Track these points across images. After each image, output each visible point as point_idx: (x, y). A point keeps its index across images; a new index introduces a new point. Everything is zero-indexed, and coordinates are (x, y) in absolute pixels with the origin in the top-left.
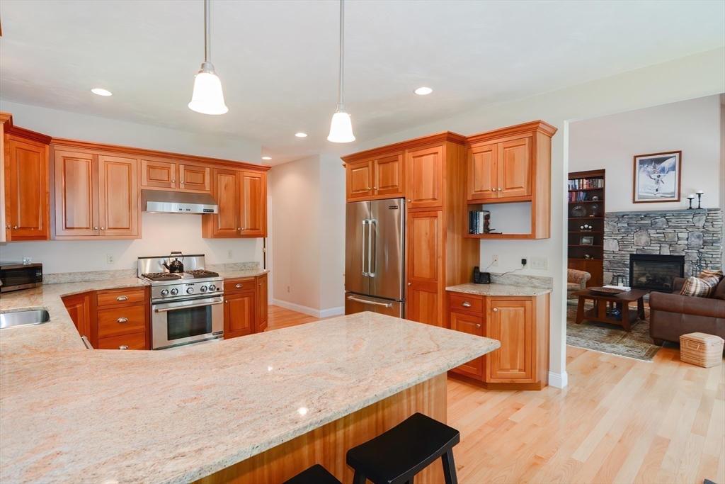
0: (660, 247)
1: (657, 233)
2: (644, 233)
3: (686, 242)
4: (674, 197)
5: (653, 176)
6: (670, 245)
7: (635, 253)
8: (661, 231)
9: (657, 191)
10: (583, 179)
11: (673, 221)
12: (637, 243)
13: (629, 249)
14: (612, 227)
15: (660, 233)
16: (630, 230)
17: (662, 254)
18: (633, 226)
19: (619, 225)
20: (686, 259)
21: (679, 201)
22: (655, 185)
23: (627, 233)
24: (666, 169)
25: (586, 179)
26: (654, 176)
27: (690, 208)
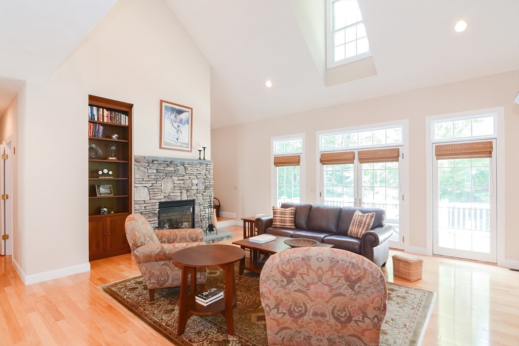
0: (181, 193)
1: (179, 180)
2: (170, 179)
3: (196, 188)
4: (188, 147)
5: (174, 124)
6: (187, 191)
7: (163, 200)
8: (181, 178)
9: (177, 140)
10: (103, 108)
11: (189, 169)
12: (165, 190)
13: (159, 197)
14: (142, 173)
15: (181, 180)
16: (158, 177)
17: (182, 199)
18: (161, 172)
19: (150, 171)
20: (196, 202)
21: (191, 151)
22: (176, 134)
23: (156, 180)
24: (183, 121)
25: (108, 109)
26: (176, 125)
27: (200, 158)
